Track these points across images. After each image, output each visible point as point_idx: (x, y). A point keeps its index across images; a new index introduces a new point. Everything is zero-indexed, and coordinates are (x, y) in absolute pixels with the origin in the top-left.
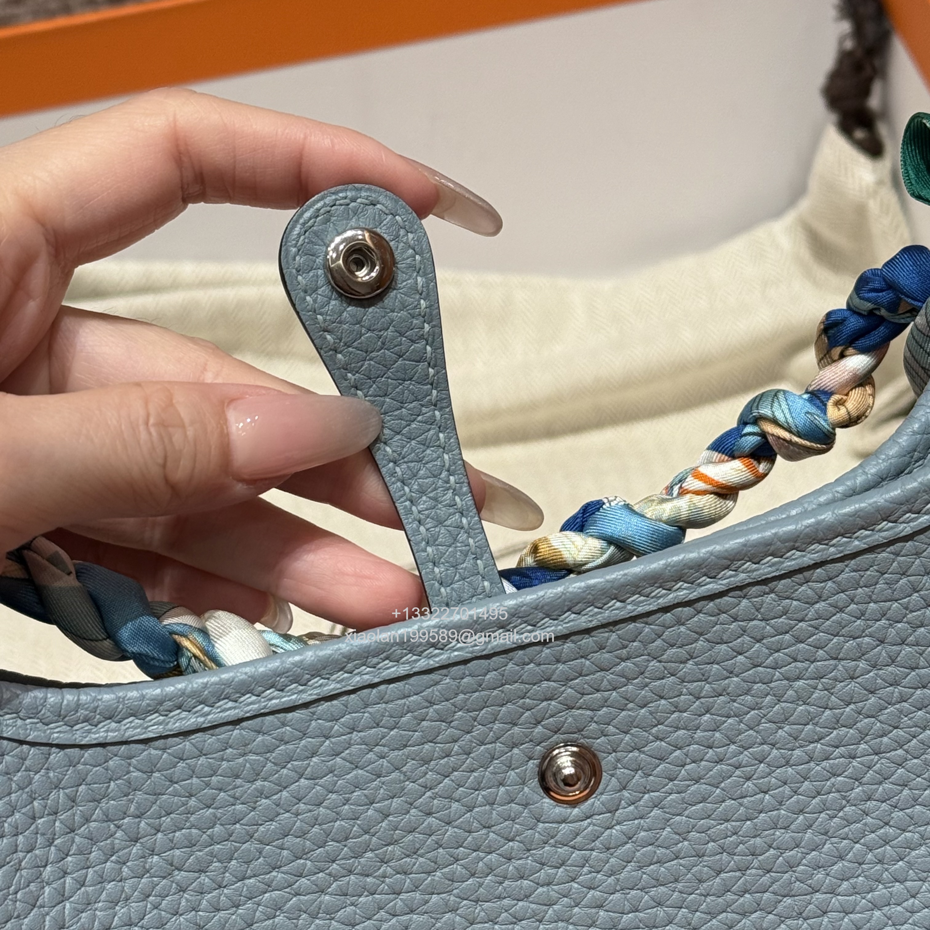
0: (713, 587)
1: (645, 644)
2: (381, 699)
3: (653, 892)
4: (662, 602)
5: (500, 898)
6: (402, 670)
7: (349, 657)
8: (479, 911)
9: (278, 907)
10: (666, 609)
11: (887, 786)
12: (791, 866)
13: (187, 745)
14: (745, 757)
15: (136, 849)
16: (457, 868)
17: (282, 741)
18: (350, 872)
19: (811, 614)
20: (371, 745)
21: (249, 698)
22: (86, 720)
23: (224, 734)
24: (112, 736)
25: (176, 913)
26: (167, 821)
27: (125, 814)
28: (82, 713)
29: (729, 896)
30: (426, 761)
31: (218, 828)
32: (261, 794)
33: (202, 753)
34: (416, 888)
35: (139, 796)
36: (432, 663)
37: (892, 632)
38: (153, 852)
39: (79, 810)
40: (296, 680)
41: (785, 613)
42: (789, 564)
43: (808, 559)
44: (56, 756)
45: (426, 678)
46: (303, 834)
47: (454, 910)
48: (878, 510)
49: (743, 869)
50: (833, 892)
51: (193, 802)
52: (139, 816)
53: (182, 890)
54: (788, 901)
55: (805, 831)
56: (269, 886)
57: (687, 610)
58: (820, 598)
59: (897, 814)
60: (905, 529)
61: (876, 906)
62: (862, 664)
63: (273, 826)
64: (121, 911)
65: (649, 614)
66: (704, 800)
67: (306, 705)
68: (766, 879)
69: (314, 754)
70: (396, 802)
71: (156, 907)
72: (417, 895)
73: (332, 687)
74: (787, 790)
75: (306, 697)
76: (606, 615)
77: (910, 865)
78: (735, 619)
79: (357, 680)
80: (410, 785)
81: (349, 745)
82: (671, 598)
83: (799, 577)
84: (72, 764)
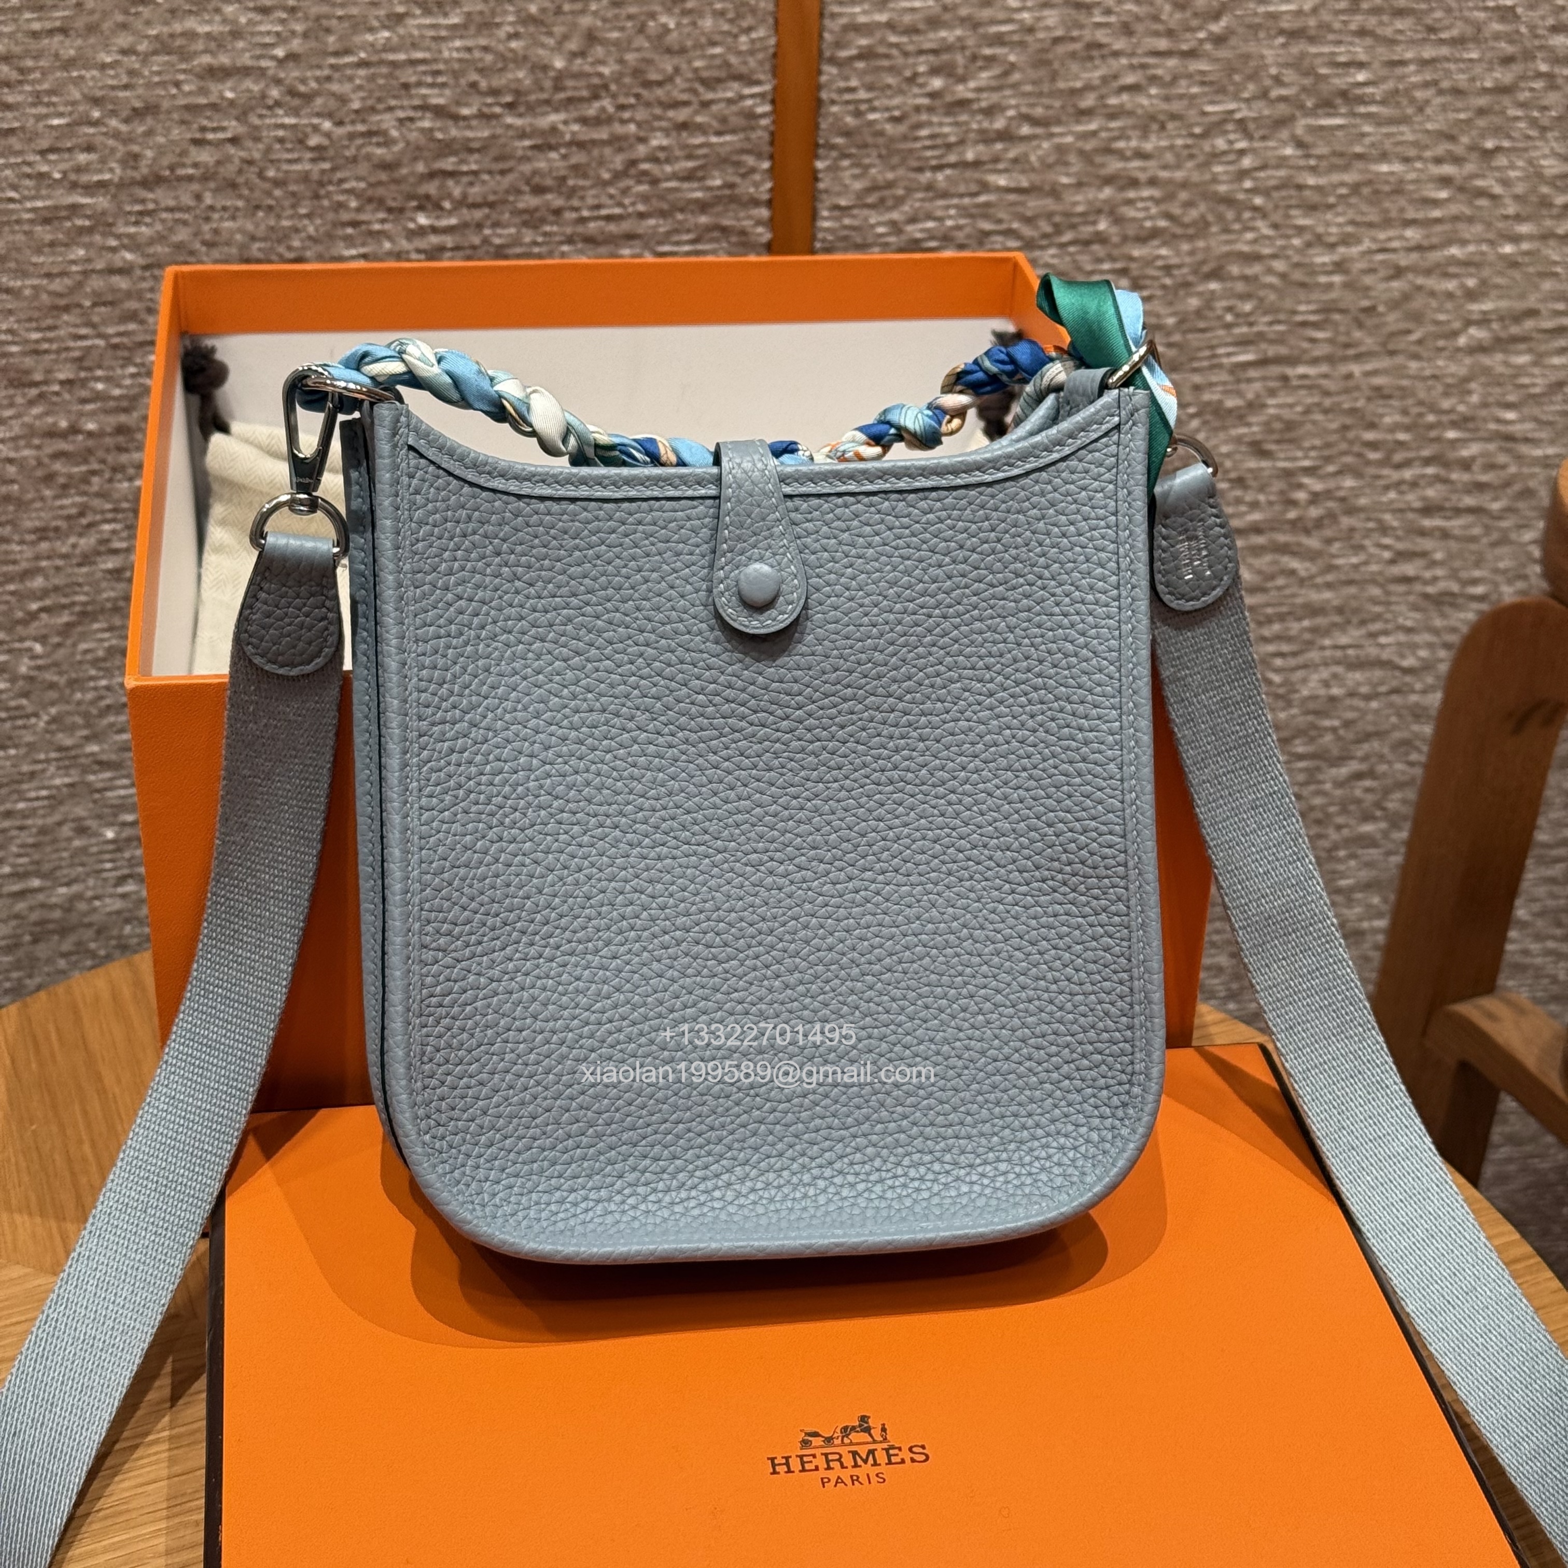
0: (870, 487)
1: (823, 514)
2: (660, 509)
3: (795, 673)
4: (838, 490)
5: (701, 651)
6: (677, 494)
7: (648, 478)
8: (687, 657)
9: (570, 620)
10: (839, 495)
11: (946, 639)
12: (879, 677)
13: (542, 506)
14: (867, 601)
15: (498, 560)
16: (681, 626)
17: (597, 519)
18: (617, 610)
19: (924, 520)
20: (648, 536)
21: (584, 487)
22: (489, 473)
23: (564, 505)
24: (501, 487)
25: (511, 605)
26: (519, 549)
27: (496, 537)
28: (487, 468)
29: (839, 687)
30: (678, 554)
31: (547, 562)
32: (577, 548)
33: (549, 513)
34: (653, 631)
35: (507, 528)
36: (696, 494)
37: (969, 543)
38: (506, 565)
39: (471, 525)
40: (614, 484)
41: (908, 516)
42: (917, 485)
43: (929, 483)
44: (466, 489)
45: (690, 503)
46: (595, 579)
47: (672, 652)
48: (975, 462)
49: (851, 672)
50: (900, 699)
51: (537, 541)
52: (504, 540)
53: (517, 592)
54: (873, 698)
55: (892, 656)
56: (567, 606)
57: (852, 499)
58: (931, 511)
59: (949, 659)
60: (988, 478)
61: (923, 714)
62: (947, 559)
63: (579, 569)
64: (480, 594)
65: (829, 495)
66: (836, 622)
67: (616, 501)
68: (863, 681)
69: (613, 532)
70: (655, 575)
71: (500, 598)
72: (653, 637)
73: (633, 493)
74: (887, 628)
75: (618, 495)
76: (803, 490)
77: (949, 692)
78: (879, 512)
79: (648, 493)
80: (665, 567)
81: (635, 532)
82: (843, 488)
83: (921, 495)
84: (474, 497)
